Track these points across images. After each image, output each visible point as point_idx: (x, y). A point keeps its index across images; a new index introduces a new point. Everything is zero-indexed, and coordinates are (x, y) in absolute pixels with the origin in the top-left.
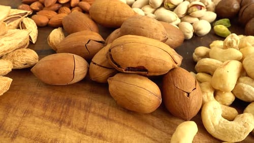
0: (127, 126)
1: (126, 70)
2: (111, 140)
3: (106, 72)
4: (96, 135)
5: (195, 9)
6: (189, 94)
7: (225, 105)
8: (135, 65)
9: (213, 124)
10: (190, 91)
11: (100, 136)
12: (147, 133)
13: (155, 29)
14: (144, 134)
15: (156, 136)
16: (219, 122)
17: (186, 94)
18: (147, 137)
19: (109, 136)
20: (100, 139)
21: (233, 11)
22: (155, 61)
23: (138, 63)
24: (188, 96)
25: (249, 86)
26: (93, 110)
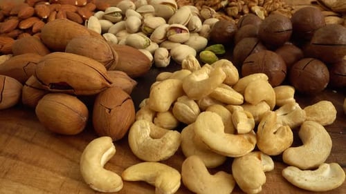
0: (49, 149)
1: (51, 88)
3: (37, 94)
5: (172, 32)
6: (110, 110)
7: (163, 127)
8: (56, 81)
9: (137, 143)
10: (112, 107)
12: (67, 155)
13: (96, 49)
17: (107, 111)
21: (226, 34)
22: (77, 77)
23: (59, 78)
24: (110, 112)
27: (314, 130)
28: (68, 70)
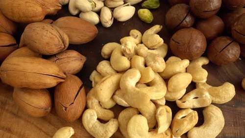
0: (30, 122)
2: (17, 133)
4: (6, 129)
10: (67, 106)
11: (9, 130)
12: (43, 129)
14: (40, 129)
15: (49, 131)
16: (93, 126)
17: (64, 108)
18: (43, 131)
19: (15, 130)
20: (8, 132)
24: (66, 110)
25: (121, 99)
26: (7, 107)
27: (214, 117)
28: (27, 81)
